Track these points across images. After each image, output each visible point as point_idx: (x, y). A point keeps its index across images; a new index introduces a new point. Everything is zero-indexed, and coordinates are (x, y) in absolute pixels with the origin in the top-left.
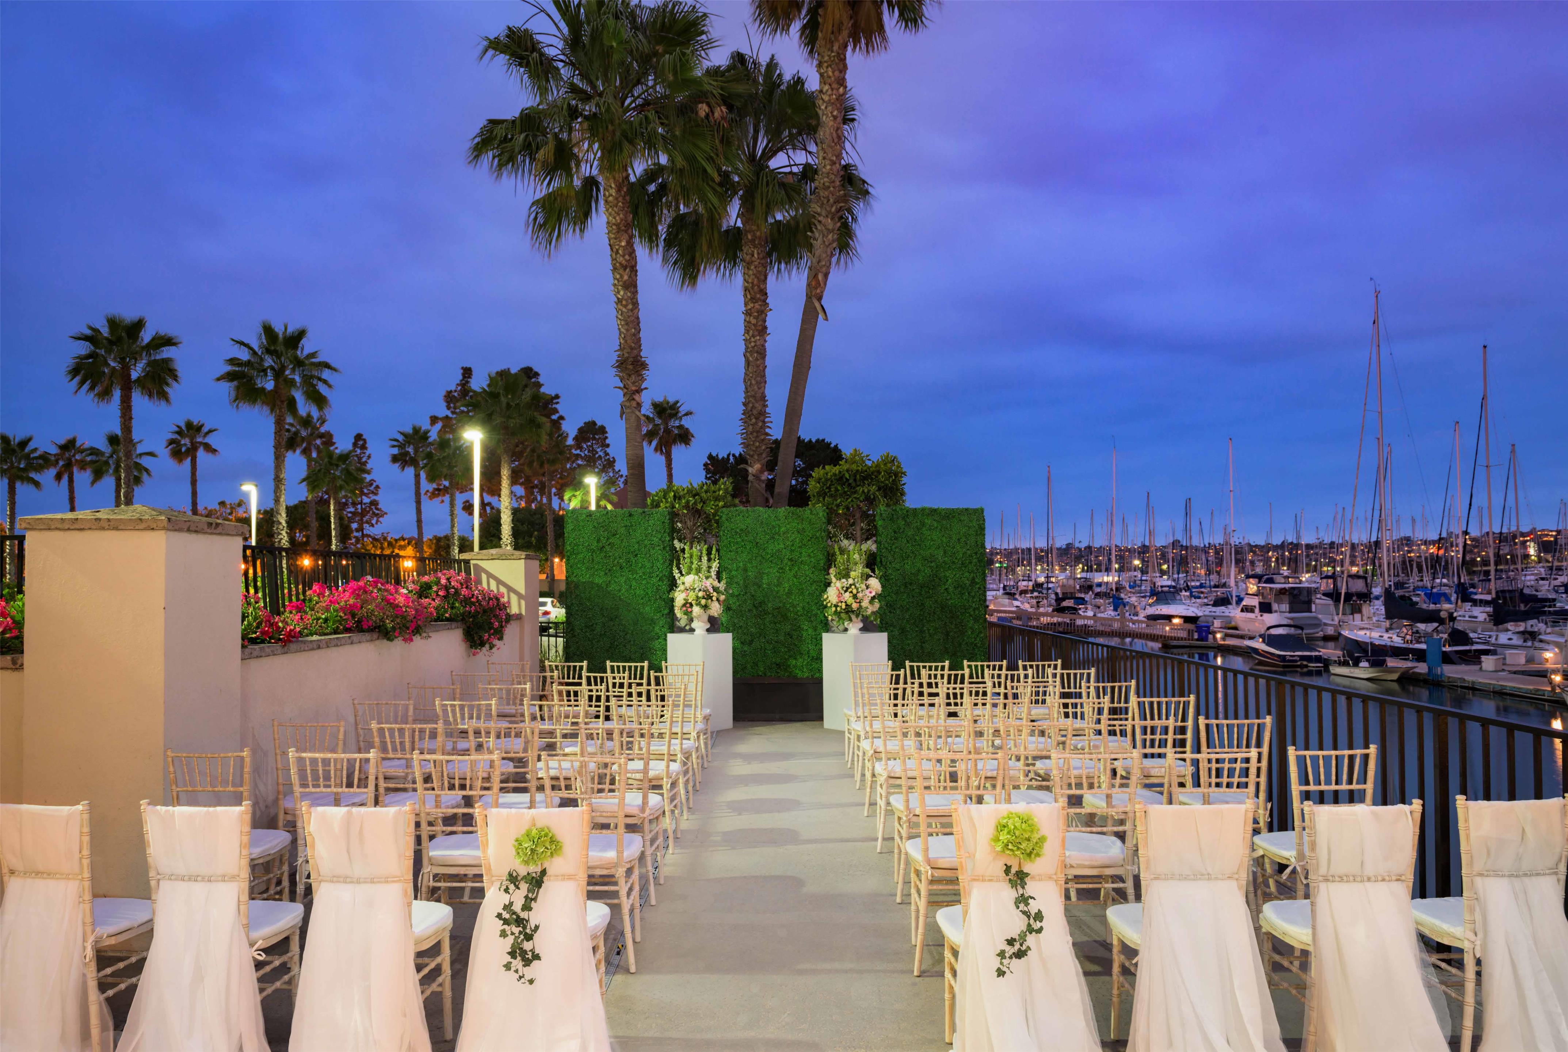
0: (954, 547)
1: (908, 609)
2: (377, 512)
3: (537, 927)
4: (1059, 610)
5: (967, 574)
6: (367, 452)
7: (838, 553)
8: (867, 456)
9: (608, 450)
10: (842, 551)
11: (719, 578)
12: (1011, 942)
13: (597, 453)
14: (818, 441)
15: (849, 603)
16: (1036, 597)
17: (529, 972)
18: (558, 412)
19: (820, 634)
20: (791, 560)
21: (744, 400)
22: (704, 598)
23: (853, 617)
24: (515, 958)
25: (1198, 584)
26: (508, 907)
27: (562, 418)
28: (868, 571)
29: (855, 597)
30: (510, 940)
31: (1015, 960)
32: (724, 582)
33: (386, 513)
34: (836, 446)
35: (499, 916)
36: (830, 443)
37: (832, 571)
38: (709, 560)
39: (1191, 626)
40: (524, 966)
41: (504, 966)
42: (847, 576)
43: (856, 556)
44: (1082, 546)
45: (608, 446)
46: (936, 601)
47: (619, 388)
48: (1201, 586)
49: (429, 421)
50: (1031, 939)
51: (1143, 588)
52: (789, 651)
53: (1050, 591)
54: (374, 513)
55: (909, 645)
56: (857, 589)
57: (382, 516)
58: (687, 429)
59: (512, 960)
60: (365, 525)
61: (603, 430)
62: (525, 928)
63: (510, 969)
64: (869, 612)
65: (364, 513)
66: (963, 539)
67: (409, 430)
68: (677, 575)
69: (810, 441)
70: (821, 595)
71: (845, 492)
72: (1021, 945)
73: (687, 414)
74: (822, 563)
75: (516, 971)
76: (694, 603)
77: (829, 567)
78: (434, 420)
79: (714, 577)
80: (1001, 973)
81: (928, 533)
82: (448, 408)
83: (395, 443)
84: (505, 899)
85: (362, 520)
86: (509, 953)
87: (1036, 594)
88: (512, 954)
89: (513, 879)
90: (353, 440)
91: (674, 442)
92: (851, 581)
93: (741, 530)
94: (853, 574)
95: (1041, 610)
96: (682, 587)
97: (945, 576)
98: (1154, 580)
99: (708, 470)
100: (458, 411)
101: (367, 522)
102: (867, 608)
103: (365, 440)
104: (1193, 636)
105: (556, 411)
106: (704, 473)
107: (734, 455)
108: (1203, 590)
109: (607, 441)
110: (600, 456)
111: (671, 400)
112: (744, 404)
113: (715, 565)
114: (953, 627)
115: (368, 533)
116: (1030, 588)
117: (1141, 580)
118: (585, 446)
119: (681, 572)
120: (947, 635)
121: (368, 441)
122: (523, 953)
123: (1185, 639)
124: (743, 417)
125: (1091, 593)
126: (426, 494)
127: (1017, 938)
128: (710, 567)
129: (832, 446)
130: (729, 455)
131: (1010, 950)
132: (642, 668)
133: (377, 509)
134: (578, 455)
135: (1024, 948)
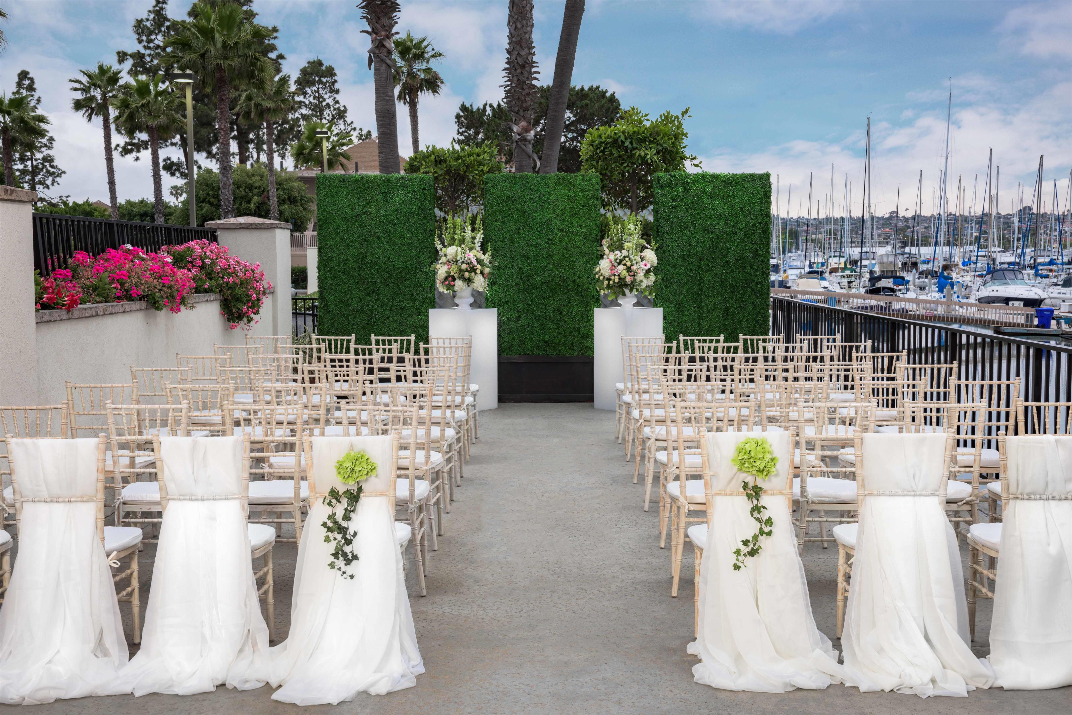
0: (736, 217)
1: (685, 284)
2: (52, 170)
3: (355, 534)
4: (874, 291)
5: (750, 246)
6: (36, 95)
7: (611, 222)
8: (646, 115)
9: (338, 97)
10: (616, 220)
11: (484, 249)
12: (746, 543)
13: (324, 100)
14: (591, 89)
15: (622, 276)
16: (849, 276)
17: (350, 570)
18: (276, 49)
19: (591, 310)
20: (561, 230)
21: (508, 47)
22: (467, 271)
23: (627, 291)
24: (338, 559)
25: (1047, 260)
26: (332, 517)
27: (281, 57)
28: (643, 242)
29: (629, 269)
30: (333, 544)
31: (749, 558)
32: (489, 253)
33: (64, 172)
34: (613, 95)
35: (324, 525)
36: (606, 92)
37: (605, 242)
38: (473, 230)
39: (1031, 311)
40: (345, 565)
41: (329, 565)
42: (621, 248)
43: (632, 227)
44: (909, 214)
45: (338, 91)
46: (716, 275)
47: (367, 32)
48: (1052, 263)
49: (116, 58)
50: (763, 540)
51: (979, 265)
52: (558, 328)
53: (864, 270)
54: (48, 171)
55: (685, 321)
56: (631, 261)
57: (59, 175)
58: (435, 72)
59: (336, 560)
60: (37, 186)
61: (330, 72)
62: (345, 534)
63: (334, 567)
64: (644, 285)
65: (35, 171)
66: (748, 207)
67: (95, 70)
68: (439, 247)
69: (582, 89)
70: (592, 269)
71: (620, 156)
72: (754, 545)
73: (434, 56)
74: (594, 234)
75: (339, 569)
76: (456, 275)
77: (602, 238)
78: (122, 56)
79: (479, 248)
80: (737, 567)
81: (708, 201)
82: (140, 41)
83: (78, 86)
84: (329, 510)
85: (33, 180)
86: (332, 555)
87: (848, 272)
88: (336, 555)
89: (334, 494)
90: (17, 80)
91: (420, 88)
92: (624, 253)
93: (508, 198)
94: (627, 245)
95: (854, 291)
96: (444, 259)
97: (726, 248)
98: (994, 255)
99: (460, 124)
100: (151, 45)
101: (40, 183)
102: (641, 281)
103: (32, 80)
104: (1032, 321)
105: (273, 48)
106: (456, 127)
107: (491, 106)
108: (1053, 267)
109: (337, 86)
110: (328, 105)
111: (417, 37)
112: (508, 52)
113: (480, 236)
114: (733, 302)
115: (42, 196)
116: (842, 265)
117: (977, 256)
118: (309, 91)
119: (443, 243)
120: (727, 310)
121: (36, 81)
122: (345, 555)
123: (1023, 325)
124: (507, 66)
125: (914, 271)
126: (116, 149)
127: (751, 539)
128: (474, 238)
129: (608, 95)
130: (485, 106)
131: (744, 550)
132: (409, 341)
133: (52, 167)
134: (301, 102)
135: (756, 547)
